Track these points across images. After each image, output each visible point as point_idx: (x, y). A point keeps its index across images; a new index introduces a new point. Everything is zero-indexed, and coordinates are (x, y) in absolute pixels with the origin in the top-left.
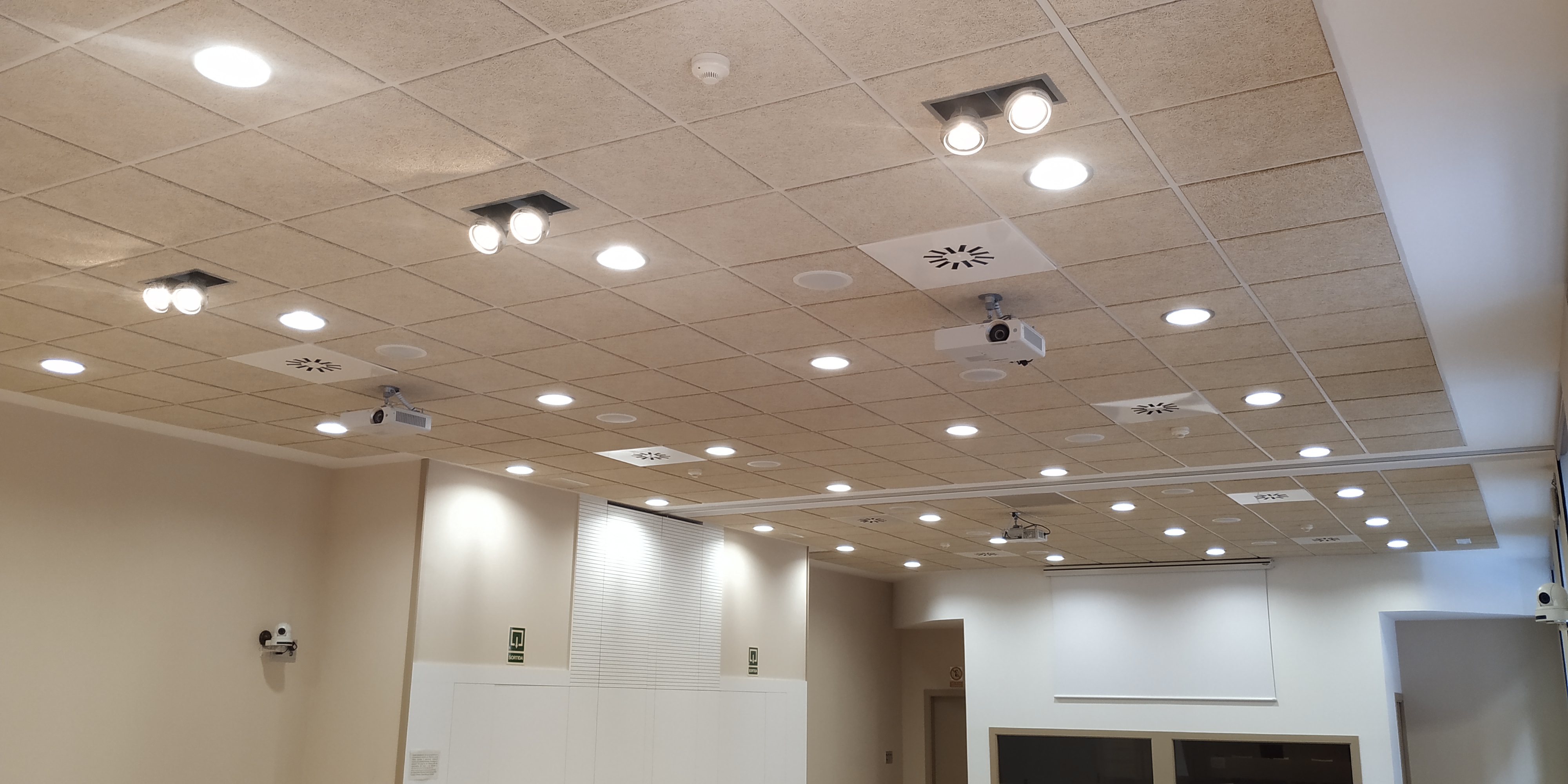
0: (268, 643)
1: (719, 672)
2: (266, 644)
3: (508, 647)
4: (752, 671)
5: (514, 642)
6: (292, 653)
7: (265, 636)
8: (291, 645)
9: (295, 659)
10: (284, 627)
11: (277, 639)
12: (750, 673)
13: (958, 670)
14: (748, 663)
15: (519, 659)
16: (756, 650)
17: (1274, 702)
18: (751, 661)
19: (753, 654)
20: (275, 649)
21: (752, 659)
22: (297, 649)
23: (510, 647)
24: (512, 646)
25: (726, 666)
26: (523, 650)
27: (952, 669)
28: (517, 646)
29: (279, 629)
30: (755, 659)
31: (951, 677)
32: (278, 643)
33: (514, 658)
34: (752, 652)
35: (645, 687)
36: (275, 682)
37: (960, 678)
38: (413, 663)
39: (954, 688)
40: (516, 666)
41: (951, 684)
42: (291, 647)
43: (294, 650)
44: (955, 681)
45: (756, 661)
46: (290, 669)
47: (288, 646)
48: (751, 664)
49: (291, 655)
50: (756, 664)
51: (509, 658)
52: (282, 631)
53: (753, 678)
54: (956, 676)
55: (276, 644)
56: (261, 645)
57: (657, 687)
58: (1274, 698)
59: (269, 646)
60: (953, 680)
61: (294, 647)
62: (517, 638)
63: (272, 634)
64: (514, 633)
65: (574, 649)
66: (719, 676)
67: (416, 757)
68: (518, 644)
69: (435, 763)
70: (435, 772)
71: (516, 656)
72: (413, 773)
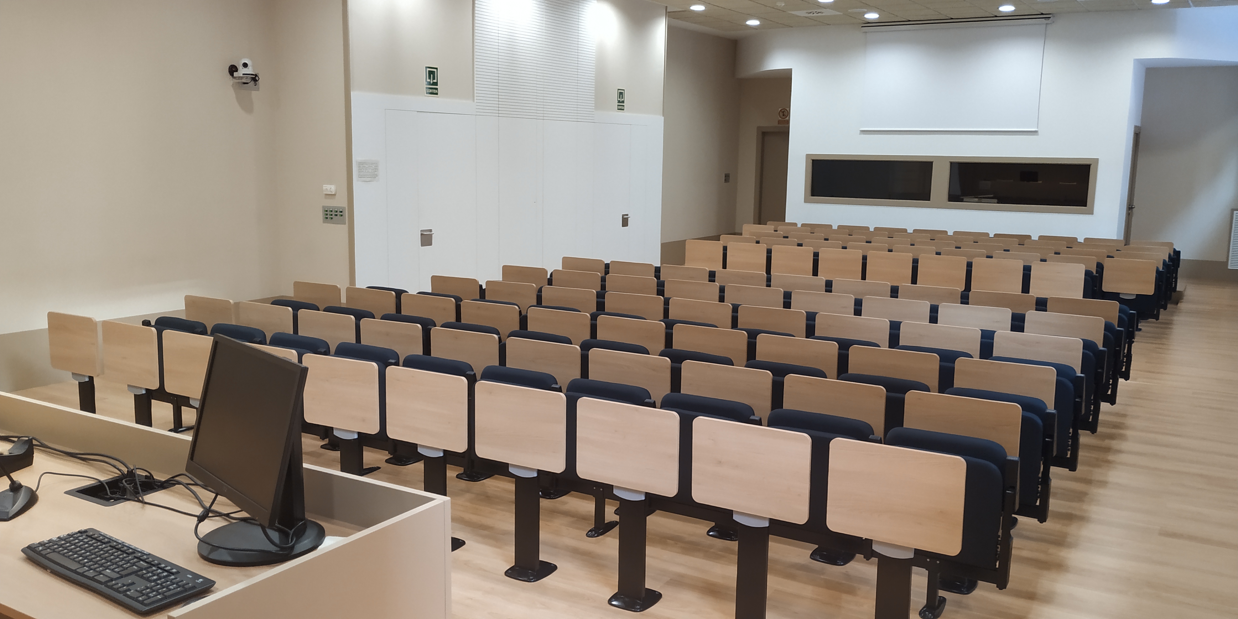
0: (235, 74)
1: (593, 108)
2: (235, 76)
3: (425, 83)
4: (620, 107)
5: (430, 78)
6: (256, 83)
7: (233, 69)
8: (254, 76)
9: (259, 89)
10: (246, 62)
11: (242, 71)
12: (618, 109)
13: (786, 111)
14: (617, 102)
15: (434, 92)
16: (623, 91)
17: (1036, 132)
18: (619, 99)
19: (621, 94)
20: (241, 80)
21: (620, 98)
22: (260, 80)
23: (426, 83)
24: (428, 82)
25: (599, 103)
26: (437, 85)
27: (781, 110)
28: (432, 82)
29: (242, 64)
30: (622, 98)
31: (779, 117)
32: (244, 74)
33: (431, 91)
34: (620, 92)
35: (535, 117)
36: (247, 107)
37: (786, 117)
38: (351, 93)
39: (781, 125)
40: (433, 98)
41: (779, 122)
42: (255, 78)
43: (257, 81)
44: (782, 120)
45: (623, 100)
46: (256, 95)
47: (252, 78)
48: (619, 102)
49: (255, 85)
50: (623, 102)
51: (426, 91)
52: (245, 65)
53: (620, 113)
54: (783, 115)
55: (242, 75)
56: (231, 76)
57: (545, 118)
58: (1037, 129)
59: (237, 77)
60: (780, 119)
61: (257, 78)
62: (432, 75)
63: (237, 67)
64: (429, 71)
65: (478, 85)
66: (593, 110)
67: (361, 164)
68: (433, 81)
69: (376, 169)
70: (377, 176)
71: (433, 90)
72: (360, 177)
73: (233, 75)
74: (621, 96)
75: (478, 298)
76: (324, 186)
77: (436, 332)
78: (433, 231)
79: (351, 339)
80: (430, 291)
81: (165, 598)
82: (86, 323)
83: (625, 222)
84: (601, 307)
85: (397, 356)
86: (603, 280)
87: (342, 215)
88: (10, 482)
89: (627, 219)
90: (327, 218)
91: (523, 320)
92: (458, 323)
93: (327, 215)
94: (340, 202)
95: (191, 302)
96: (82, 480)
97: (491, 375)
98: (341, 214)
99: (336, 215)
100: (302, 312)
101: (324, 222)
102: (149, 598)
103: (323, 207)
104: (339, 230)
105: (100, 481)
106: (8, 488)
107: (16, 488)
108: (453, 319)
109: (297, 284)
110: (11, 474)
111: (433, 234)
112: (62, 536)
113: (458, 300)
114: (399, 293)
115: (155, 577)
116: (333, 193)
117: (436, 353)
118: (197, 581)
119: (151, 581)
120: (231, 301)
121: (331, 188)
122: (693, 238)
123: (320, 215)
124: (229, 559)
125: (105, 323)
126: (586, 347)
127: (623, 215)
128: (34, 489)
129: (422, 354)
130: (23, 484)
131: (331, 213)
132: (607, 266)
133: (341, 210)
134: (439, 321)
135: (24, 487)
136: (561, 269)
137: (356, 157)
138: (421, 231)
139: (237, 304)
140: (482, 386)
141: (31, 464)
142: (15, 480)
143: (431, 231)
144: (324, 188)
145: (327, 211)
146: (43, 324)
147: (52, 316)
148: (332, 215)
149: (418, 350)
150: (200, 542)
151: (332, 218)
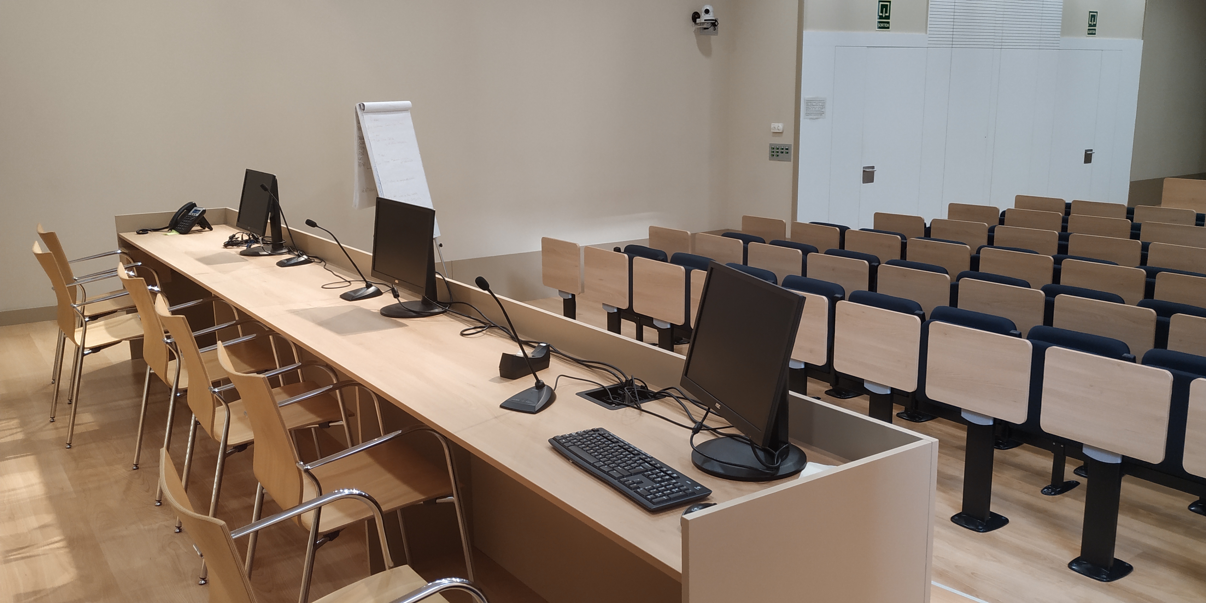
0: (698, 21)
1: (1059, 33)
2: (697, 22)
3: (877, 17)
4: (1091, 32)
5: (882, 12)
6: (715, 28)
7: (696, 16)
8: (714, 22)
9: (717, 33)
10: (708, 8)
11: (704, 17)
12: (1089, 34)
14: (1088, 25)
15: (886, 26)
16: (1096, 14)
18: (1090, 23)
20: (703, 25)
21: (1091, 21)
22: (718, 25)
24: (880, 16)
25: (1067, 28)
26: (889, 19)
28: (884, 16)
29: (704, 10)
30: (1094, 21)
32: (705, 20)
33: (882, 25)
34: (1092, 15)
35: (992, 47)
36: (706, 51)
38: (804, 31)
40: (884, 32)
42: (714, 24)
43: (716, 26)
45: (1095, 23)
46: (715, 40)
47: (712, 23)
48: (1090, 25)
49: (714, 30)
50: (1095, 25)
51: (878, 25)
52: (707, 11)
53: (1091, 38)
55: (703, 21)
56: (694, 23)
57: (1002, 47)
59: (698, 23)
61: (716, 23)
62: (884, 9)
63: (700, 14)
64: (882, 5)
65: (932, 16)
66: (1059, 36)
67: (808, 101)
68: (885, 14)
69: (823, 107)
70: (823, 113)
71: (884, 24)
72: (807, 114)
73: (696, 22)
74: (1093, 18)
75: (923, 236)
76: (772, 124)
77: (883, 268)
78: (875, 168)
79: (797, 271)
80: (873, 228)
81: (670, 499)
82: (572, 248)
83: (1088, 158)
84: (1063, 250)
85: (843, 291)
86: (1065, 221)
87: (787, 153)
88: (536, 381)
89: (1091, 154)
90: (773, 155)
91: (975, 262)
92: (903, 260)
93: (773, 152)
94: (787, 140)
95: (654, 232)
96: (587, 384)
97: (941, 315)
98: (787, 151)
99: (782, 152)
100: (752, 245)
101: (770, 160)
102: (657, 497)
103: (770, 144)
104: (785, 167)
105: (603, 387)
106: (534, 385)
107: (540, 386)
108: (898, 257)
109: (745, 218)
110: (536, 373)
111: (875, 171)
112: (579, 432)
113: (903, 237)
114: (843, 230)
115: (659, 479)
116: (781, 131)
117: (881, 290)
118: (695, 488)
119: (656, 482)
120: (689, 232)
121: (778, 126)
122: (1171, 176)
123: (767, 152)
124: (720, 471)
125: (587, 248)
126: (1051, 292)
127: (1086, 151)
128: (553, 388)
129: (867, 290)
130: (545, 384)
131: (777, 150)
132: (1068, 206)
133: (787, 148)
134: (883, 256)
135: (546, 387)
136: (1013, 207)
137: (805, 95)
138: (864, 168)
139: (694, 235)
140: (936, 326)
141: (548, 367)
142: (540, 379)
143: (873, 167)
144: (772, 126)
145: (773, 148)
146: (538, 247)
147: (545, 241)
148: (778, 152)
149: (864, 286)
150: (694, 451)
151: (778, 156)
